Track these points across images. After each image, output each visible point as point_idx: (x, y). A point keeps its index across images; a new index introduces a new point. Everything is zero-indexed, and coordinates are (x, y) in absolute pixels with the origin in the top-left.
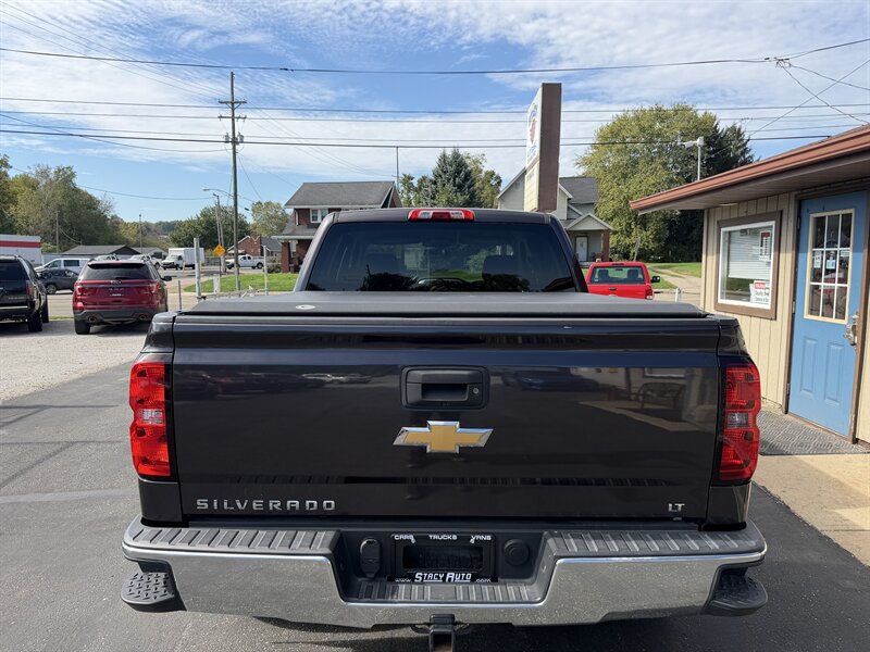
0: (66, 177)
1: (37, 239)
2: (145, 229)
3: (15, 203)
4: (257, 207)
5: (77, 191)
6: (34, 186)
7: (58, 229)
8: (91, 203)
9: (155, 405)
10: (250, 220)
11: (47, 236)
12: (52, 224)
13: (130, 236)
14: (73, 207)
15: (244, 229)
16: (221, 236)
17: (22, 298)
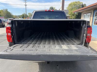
0: (6, 10)
1: (4, 17)
2: (16, 16)
3: (1, 13)
4: (29, 14)
5: (8, 12)
6: (3, 11)
7: (6, 16)
8: (10, 13)
9: (10, 33)
10: (28, 15)
11: (5, 17)
12: (5, 16)
13: (14, 17)
14: (8, 14)
15: (27, 16)
16: (25, 17)
17: (2, 23)
